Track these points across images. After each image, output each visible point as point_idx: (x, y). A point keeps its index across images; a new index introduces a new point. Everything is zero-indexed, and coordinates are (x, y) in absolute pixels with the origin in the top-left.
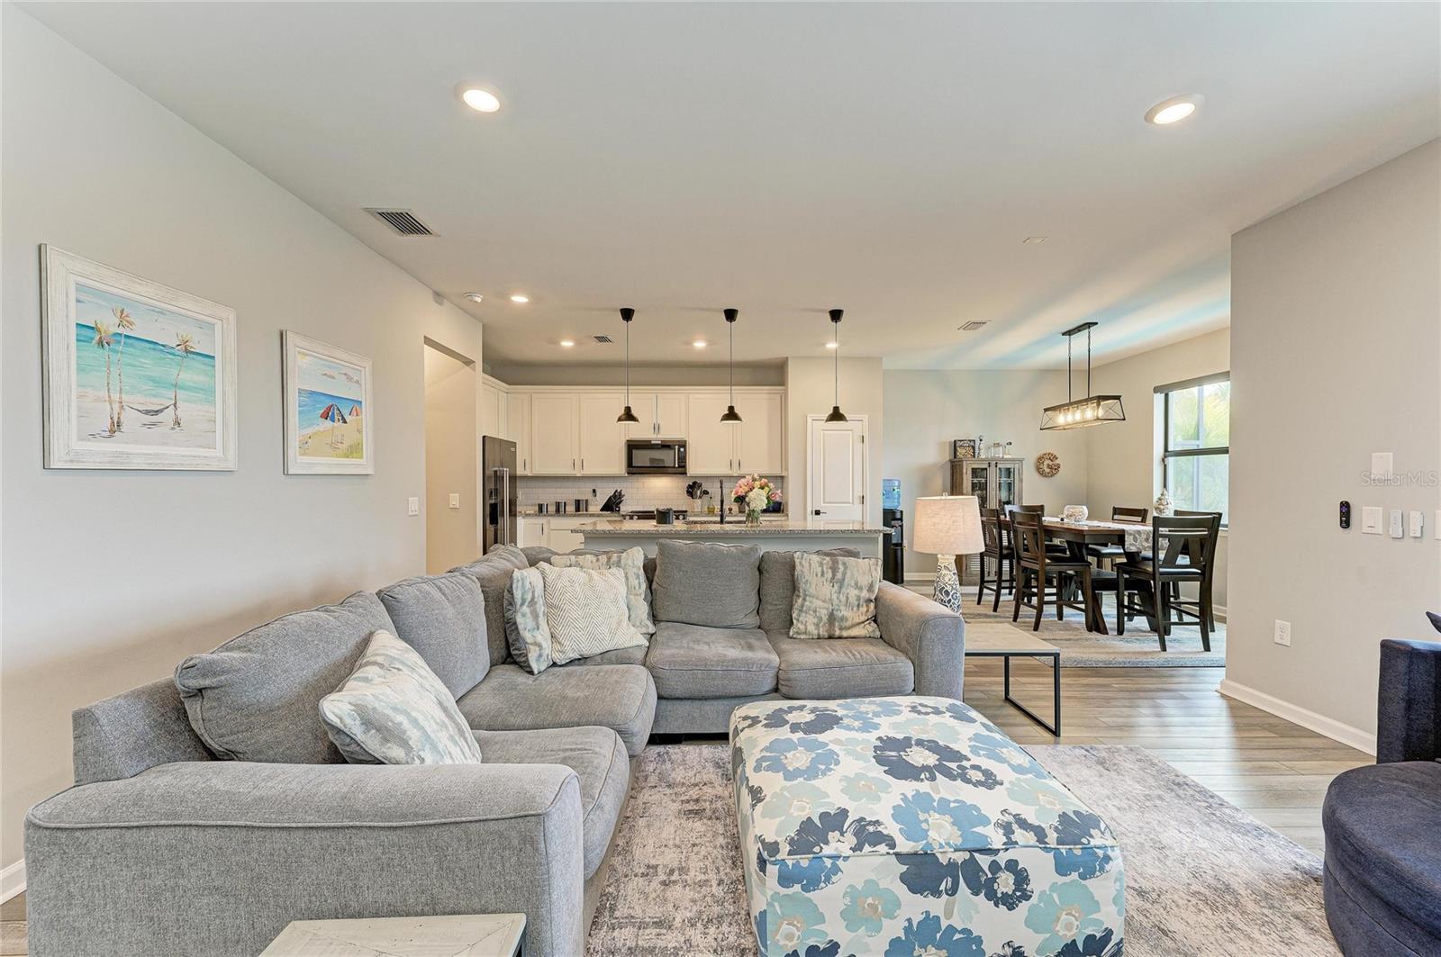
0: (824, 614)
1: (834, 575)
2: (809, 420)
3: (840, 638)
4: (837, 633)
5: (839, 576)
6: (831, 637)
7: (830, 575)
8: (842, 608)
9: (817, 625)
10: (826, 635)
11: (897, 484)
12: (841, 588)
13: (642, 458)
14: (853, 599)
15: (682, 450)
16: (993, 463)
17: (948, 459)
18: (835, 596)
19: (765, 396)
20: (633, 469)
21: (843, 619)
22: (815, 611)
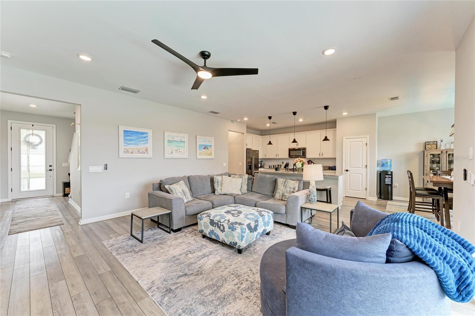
0: (281, 194)
1: (284, 184)
2: (344, 139)
3: (284, 200)
4: (284, 199)
5: (285, 184)
6: (282, 200)
7: (283, 184)
8: (286, 193)
9: (279, 196)
10: (281, 199)
11: (389, 161)
12: (285, 188)
13: (293, 153)
14: (288, 191)
15: (304, 150)
16: (445, 151)
17: (422, 150)
18: (284, 190)
19: (332, 132)
20: (290, 156)
21: (286, 196)
22: (279, 193)
